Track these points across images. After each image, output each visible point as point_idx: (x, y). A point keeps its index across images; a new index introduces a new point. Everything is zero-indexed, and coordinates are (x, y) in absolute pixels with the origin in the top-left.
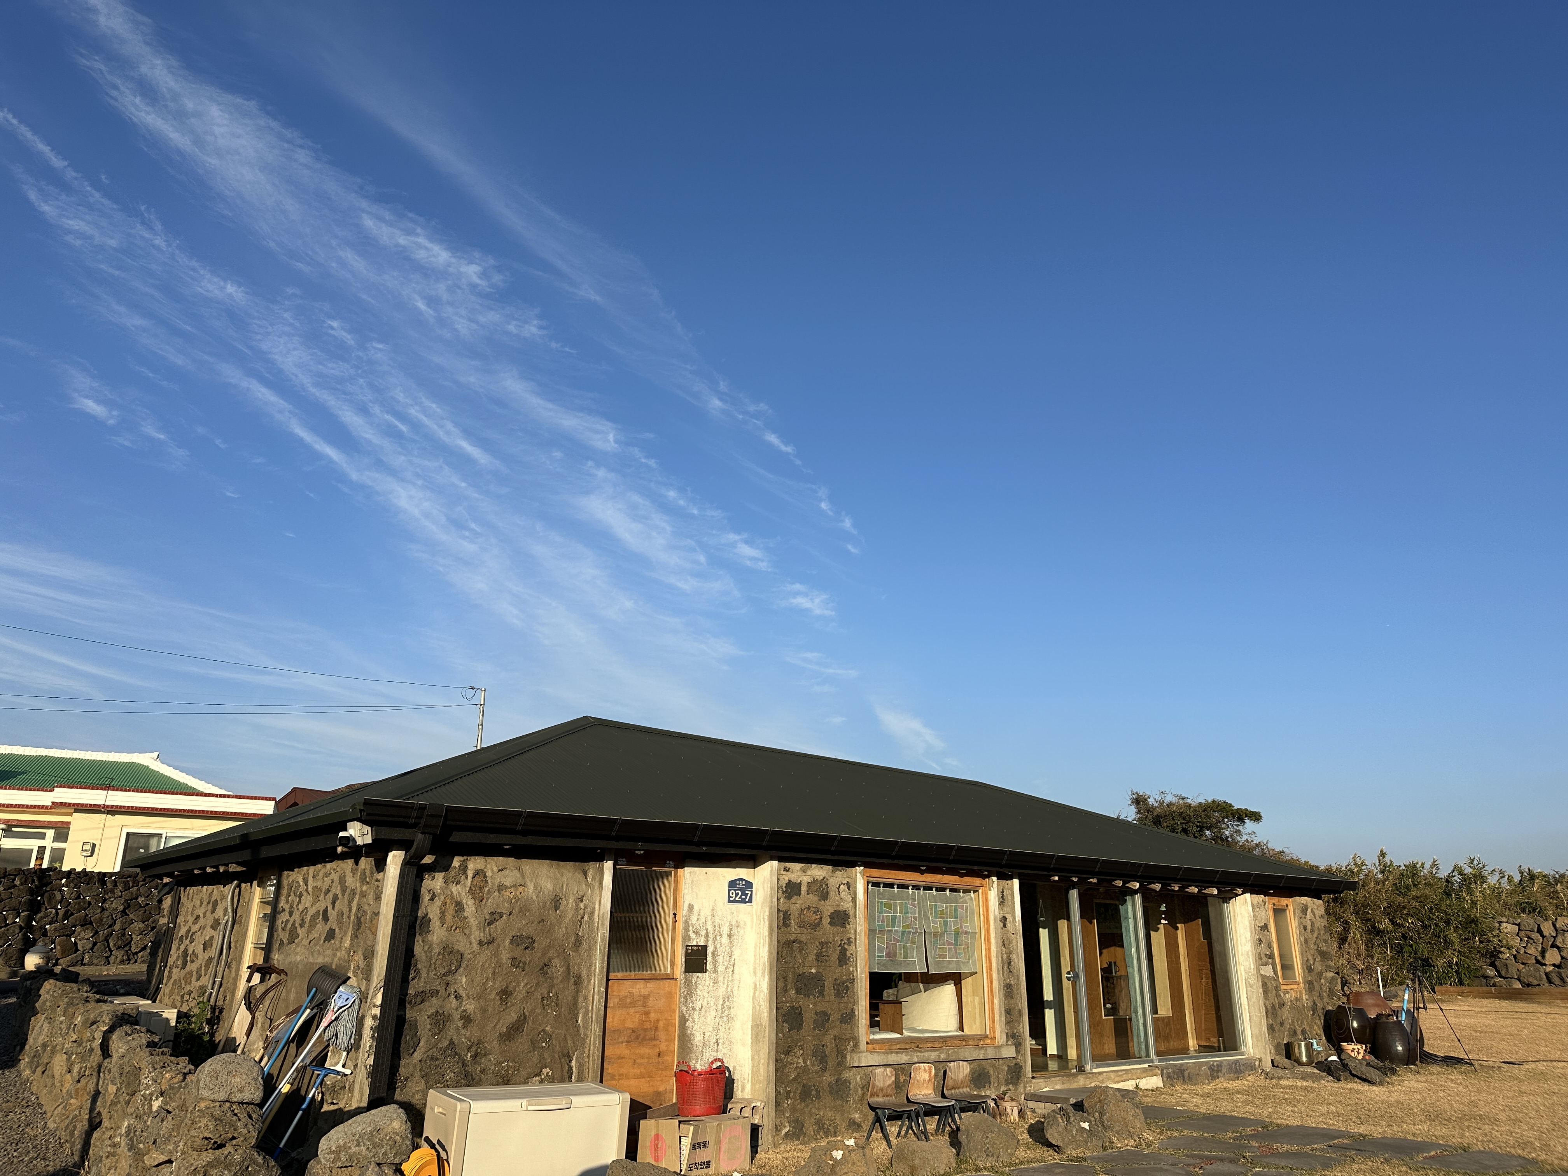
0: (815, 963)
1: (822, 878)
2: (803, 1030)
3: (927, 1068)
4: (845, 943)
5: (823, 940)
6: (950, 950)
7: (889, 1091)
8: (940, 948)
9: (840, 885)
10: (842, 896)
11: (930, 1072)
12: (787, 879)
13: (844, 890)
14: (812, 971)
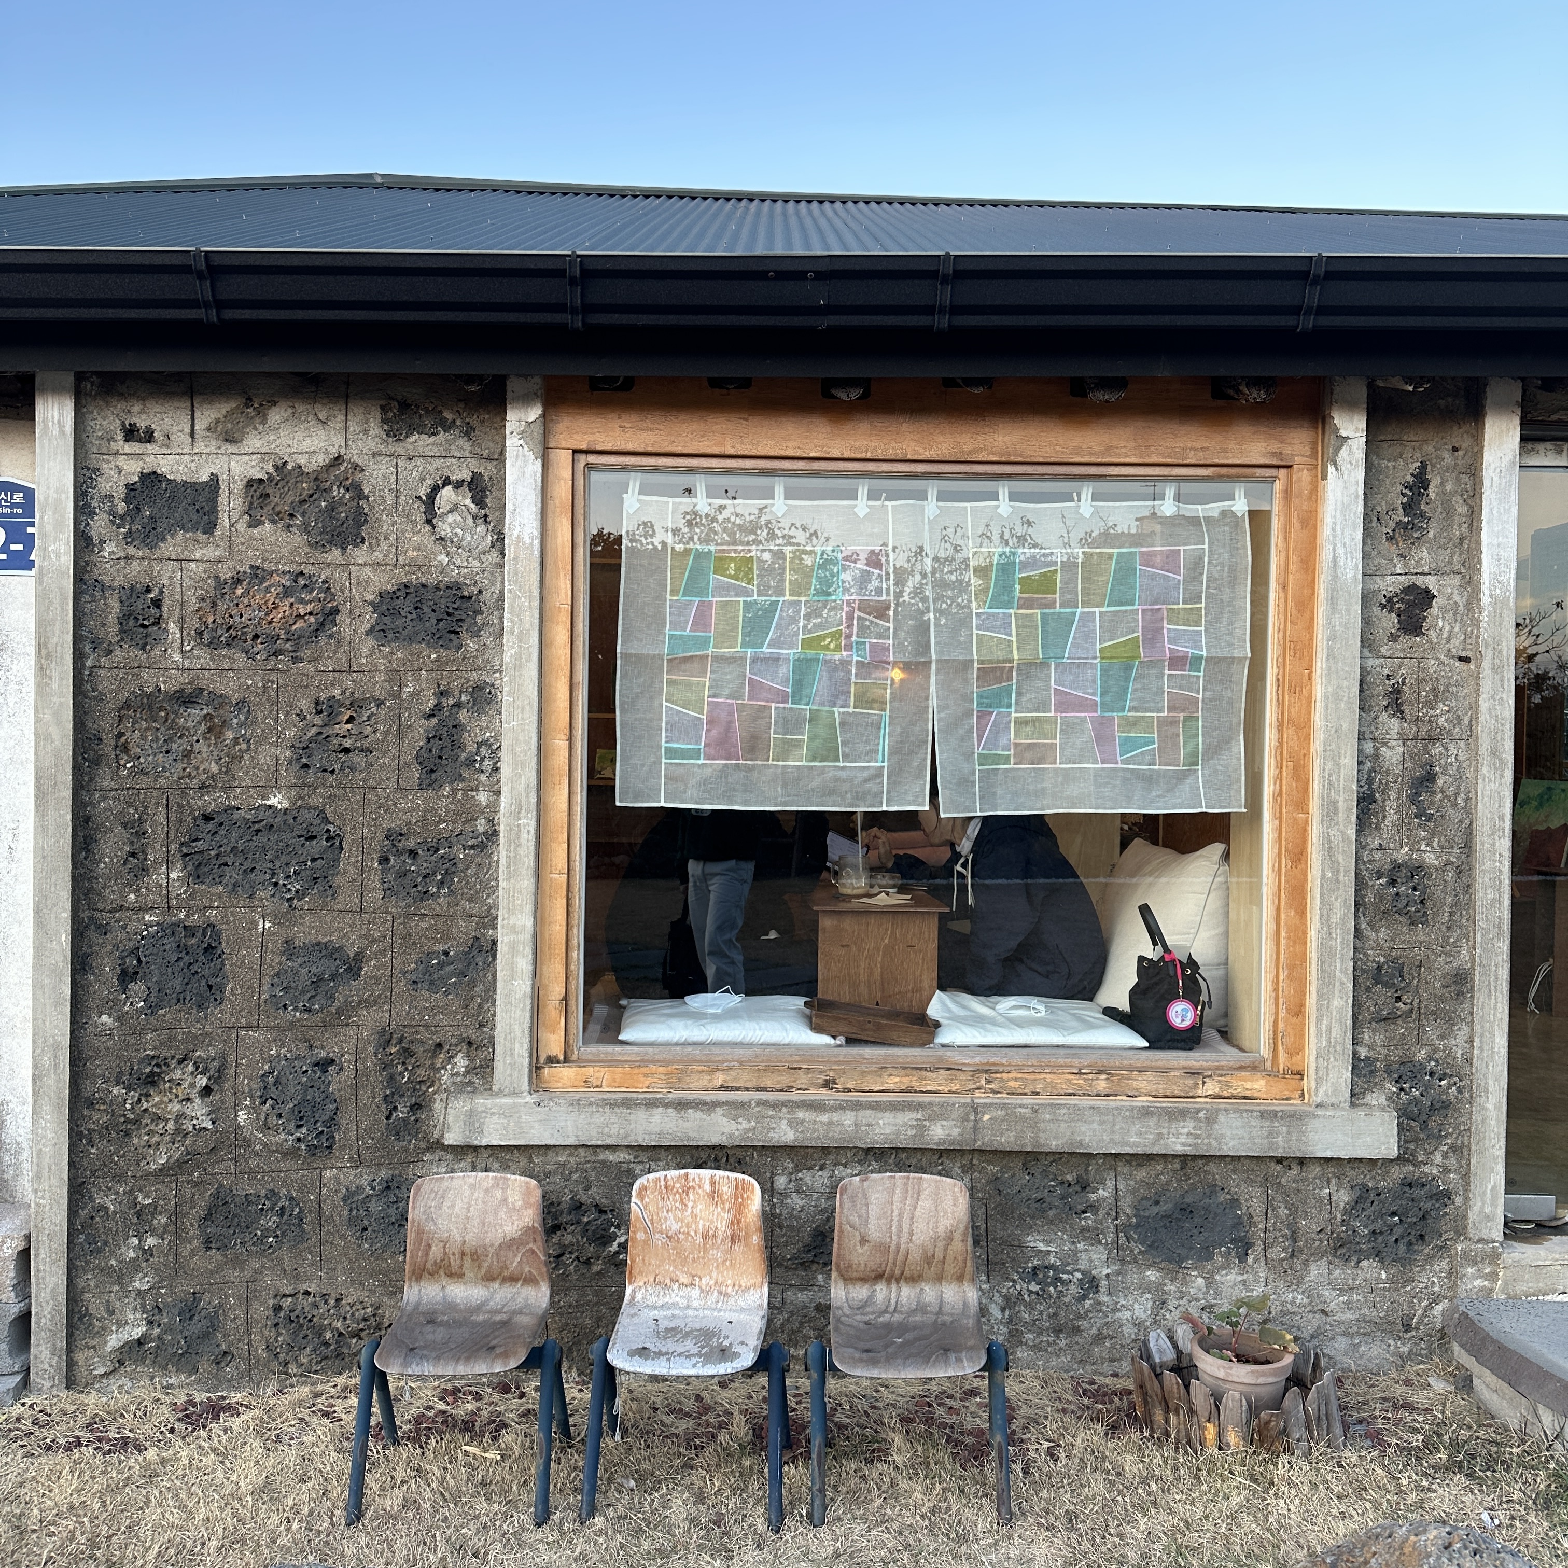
0: (288, 776)
1: (321, 460)
2: (227, 1006)
3: (726, 1190)
4: (458, 705)
5: (337, 692)
6: (1069, 729)
7: (515, 1262)
8: (1019, 722)
9: (436, 489)
10: (444, 528)
11: (739, 1207)
12: (132, 469)
13: (454, 508)
14: (273, 801)
